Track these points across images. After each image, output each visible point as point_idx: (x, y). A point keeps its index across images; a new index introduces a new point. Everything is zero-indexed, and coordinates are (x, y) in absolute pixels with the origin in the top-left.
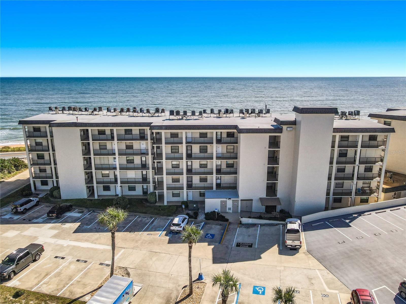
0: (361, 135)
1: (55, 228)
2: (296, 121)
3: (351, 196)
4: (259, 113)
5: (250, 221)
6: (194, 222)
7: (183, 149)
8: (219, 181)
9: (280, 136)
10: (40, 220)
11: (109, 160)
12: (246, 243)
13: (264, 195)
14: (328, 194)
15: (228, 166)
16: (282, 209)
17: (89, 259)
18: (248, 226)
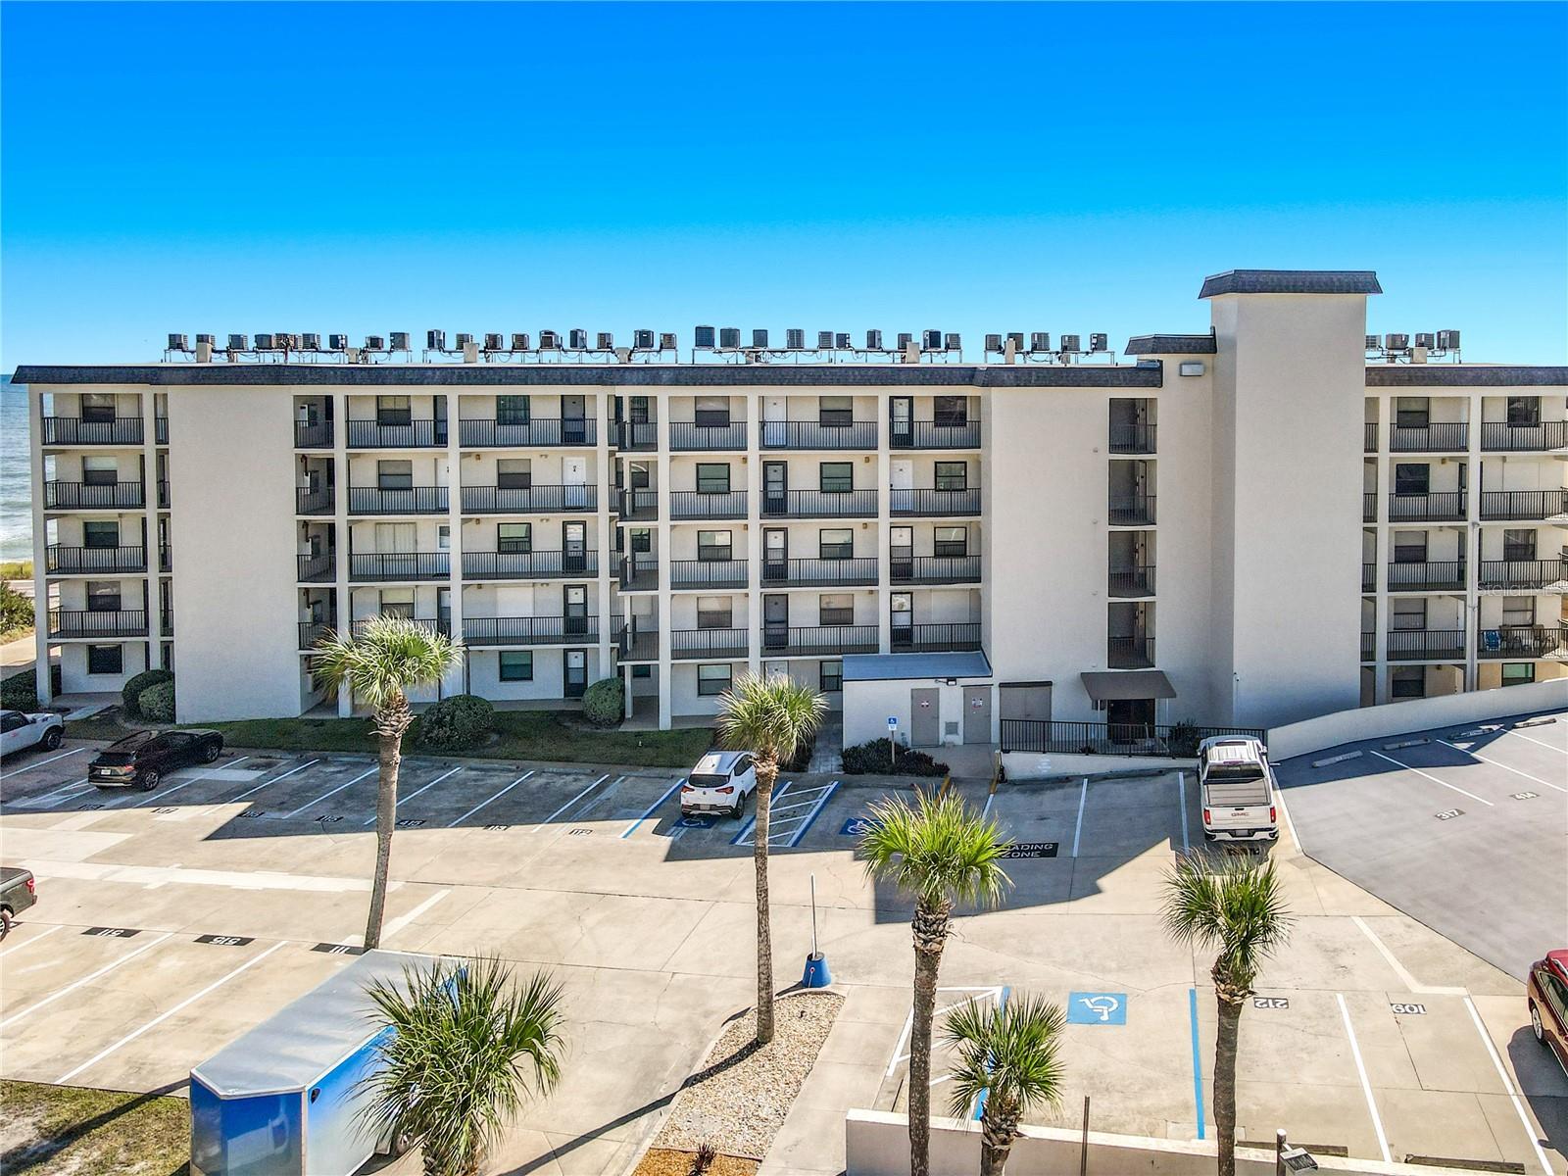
0: (1476, 393)
1: (115, 826)
2: (1214, 335)
3: (1464, 658)
5: (1044, 764)
6: (789, 783)
7: (748, 478)
8: (903, 619)
9: (1153, 400)
10: (52, 798)
11: (419, 535)
12: (1032, 843)
13: (1098, 661)
14: (1368, 654)
15: (943, 551)
16: (1178, 724)
17: (264, 930)
18: (1035, 785)
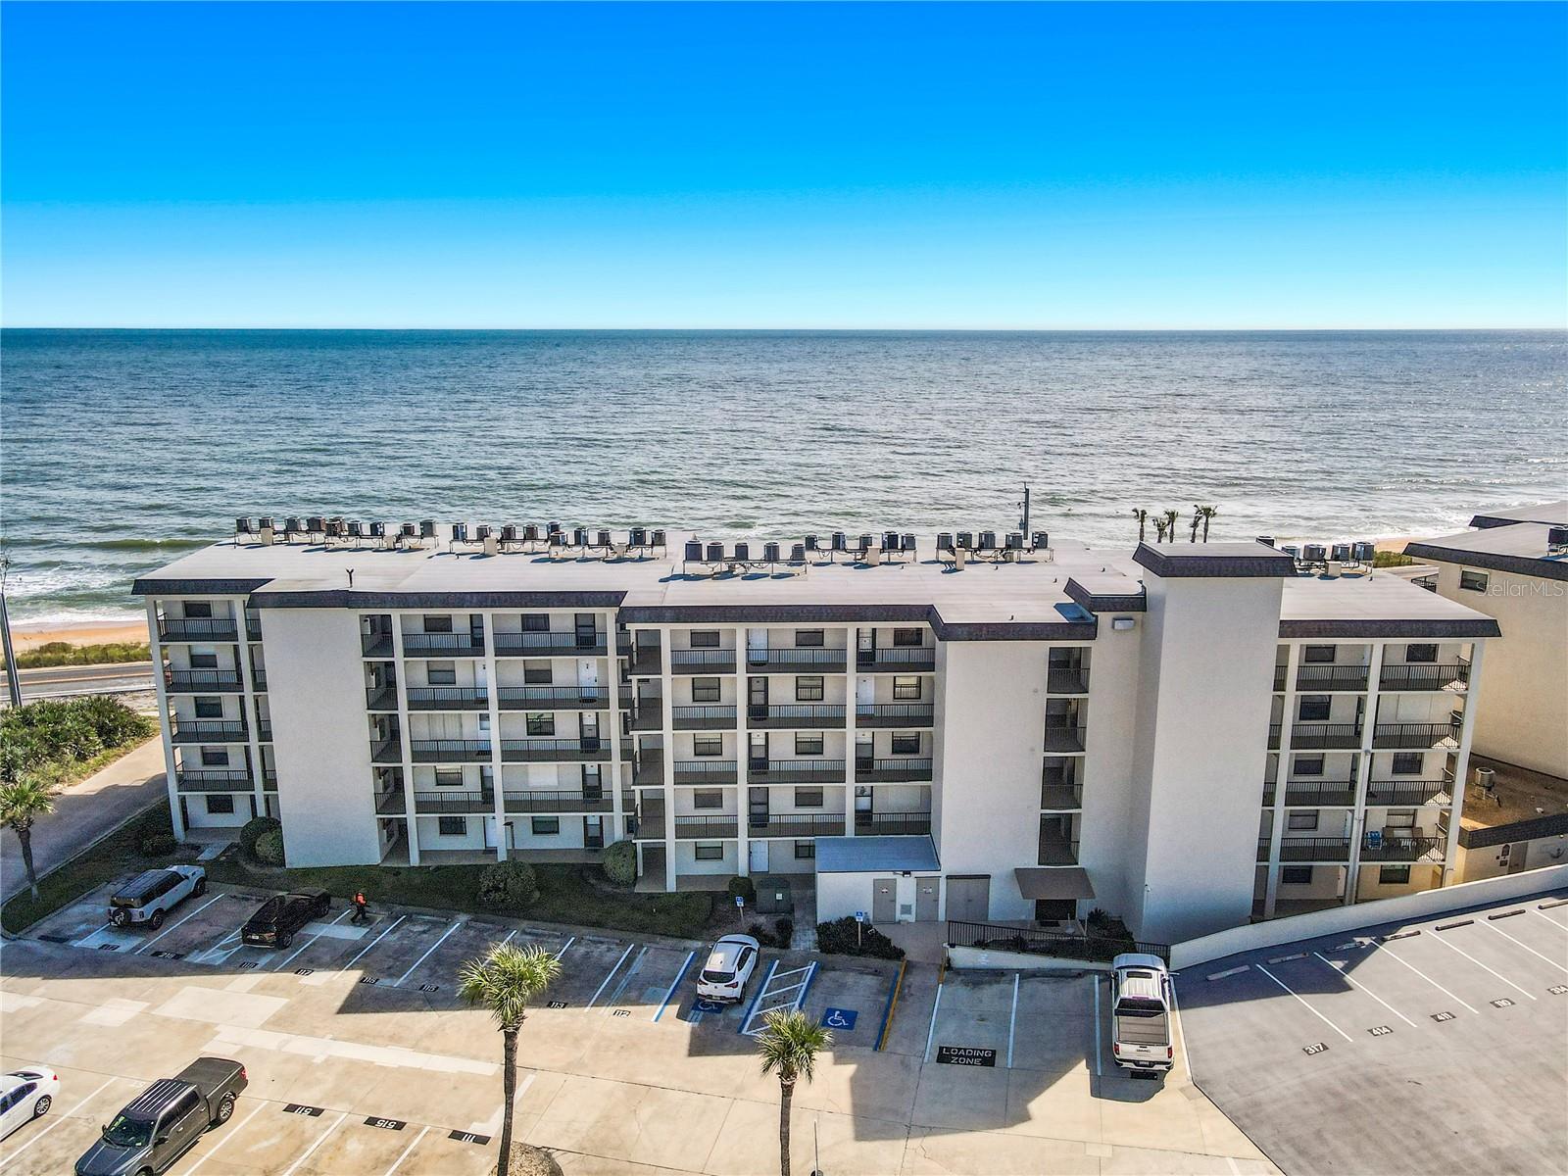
0: (1378, 643)
1: (273, 989)
2: (1145, 595)
3: (1348, 860)
4: (1008, 547)
5: (984, 958)
6: (778, 961)
7: (736, 689)
8: (864, 803)
9: (1088, 650)
10: (216, 955)
11: (464, 726)
12: (973, 1050)
13: (1031, 860)
14: (1263, 853)
15: (900, 747)
16: (1096, 910)
17: (410, 1113)
18: (978, 977)
